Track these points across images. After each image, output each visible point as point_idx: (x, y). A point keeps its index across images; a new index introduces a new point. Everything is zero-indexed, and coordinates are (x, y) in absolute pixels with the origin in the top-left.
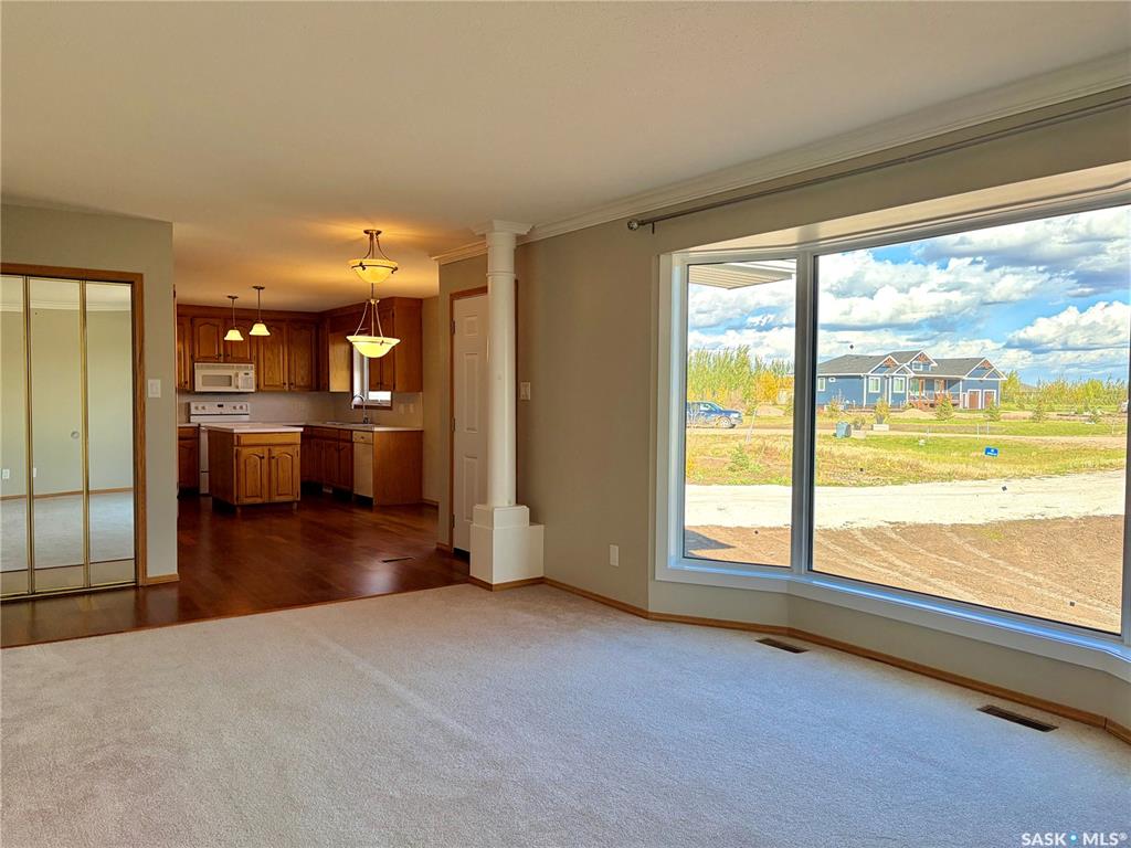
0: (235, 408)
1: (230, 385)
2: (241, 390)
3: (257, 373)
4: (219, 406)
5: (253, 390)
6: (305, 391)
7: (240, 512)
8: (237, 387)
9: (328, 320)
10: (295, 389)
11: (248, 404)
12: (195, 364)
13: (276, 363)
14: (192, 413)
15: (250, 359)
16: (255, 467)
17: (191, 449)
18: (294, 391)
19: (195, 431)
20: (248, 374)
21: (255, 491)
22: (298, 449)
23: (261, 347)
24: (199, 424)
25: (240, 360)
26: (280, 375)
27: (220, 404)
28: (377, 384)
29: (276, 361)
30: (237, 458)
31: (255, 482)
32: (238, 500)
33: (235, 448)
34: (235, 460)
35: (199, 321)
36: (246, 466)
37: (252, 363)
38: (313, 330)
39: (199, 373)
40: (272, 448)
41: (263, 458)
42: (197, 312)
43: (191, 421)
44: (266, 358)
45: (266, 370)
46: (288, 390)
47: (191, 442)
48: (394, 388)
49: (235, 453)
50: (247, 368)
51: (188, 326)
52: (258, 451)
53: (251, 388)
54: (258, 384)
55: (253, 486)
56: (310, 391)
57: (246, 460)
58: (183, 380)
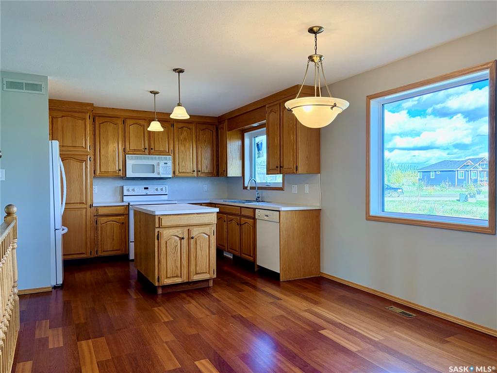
0: (157, 190)
1: (154, 172)
2: (162, 176)
3: (174, 163)
4: (145, 188)
5: (171, 176)
6: (209, 176)
7: (161, 293)
8: (159, 174)
9: (226, 121)
10: (202, 175)
11: (167, 186)
12: (127, 155)
13: (188, 155)
14: (125, 194)
15: (168, 152)
16: (176, 248)
17: (123, 223)
18: (200, 177)
19: (126, 208)
20: (167, 163)
21: (175, 271)
22: (214, 228)
23: (176, 143)
24: (129, 204)
25: (161, 153)
26: (190, 164)
27: (146, 186)
28: (277, 167)
29: (188, 153)
30: (158, 239)
31: (175, 263)
32: (158, 281)
33: (157, 230)
34: (156, 241)
35: (129, 122)
36: (166, 247)
37: (170, 155)
38: (214, 131)
39: (130, 163)
40: (191, 228)
41: (183, 238)
42: (127, 114)
43: (124, 200)
44: (180, 151)
45: (180, 160)
46: (196, 176)
47: (123, 217)
48: (297, 170)
49: (156, 235)
50: (166, 159)
51: (121, 126)
52: (179, 232)
53: (169, 174)
54: (174, 171)
55: (174, 267)
56: (212, 176)
57: (166, 242)
58: (117, 169)
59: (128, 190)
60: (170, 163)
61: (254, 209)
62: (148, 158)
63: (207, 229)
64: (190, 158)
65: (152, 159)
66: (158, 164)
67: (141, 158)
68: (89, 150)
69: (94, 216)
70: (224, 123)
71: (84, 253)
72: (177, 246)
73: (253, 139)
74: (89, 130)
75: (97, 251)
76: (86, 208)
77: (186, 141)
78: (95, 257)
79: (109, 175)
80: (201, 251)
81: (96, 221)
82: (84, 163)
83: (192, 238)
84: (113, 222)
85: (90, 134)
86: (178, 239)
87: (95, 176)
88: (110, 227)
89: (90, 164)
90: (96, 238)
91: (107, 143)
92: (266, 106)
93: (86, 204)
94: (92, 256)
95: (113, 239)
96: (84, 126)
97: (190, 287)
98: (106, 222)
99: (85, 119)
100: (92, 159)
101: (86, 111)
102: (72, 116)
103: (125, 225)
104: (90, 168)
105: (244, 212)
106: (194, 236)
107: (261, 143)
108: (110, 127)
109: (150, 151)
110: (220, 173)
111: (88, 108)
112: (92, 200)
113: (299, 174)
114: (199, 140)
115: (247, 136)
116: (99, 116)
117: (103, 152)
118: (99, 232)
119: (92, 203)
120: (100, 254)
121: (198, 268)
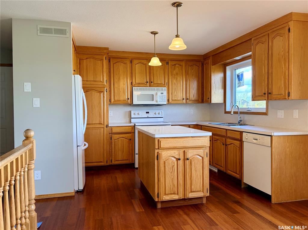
0: (155, 114)
1: (153, 100)
2: (159, 103)
3: (168, 93)
4: (147, 113)
5: (166, 103)
6: (195, 103)
7: (160, 207)
8: (157, 101)
9: (211, 57)
10: (189, 102)
11: (163, 111)
12: (133, 87)
13: (179, 86)
14: (132, 117)
15: (164, 85)
16: (173, 168)
17: (130, 139)
18: (188, 103)
19: (132, 128)
20: (163, 93)
21: (173, 189)
22: (207, 150)
23: (170, 77)
24: (135, 124)
25: (159, 85)
26: (181, 94)
27: (147, 111)
29: (179, 85)
30: (158, 159)
31: (173, 181)
32: (158, 197)
33: (156, 151)
34: (156, 161)
35: (135, 62)
36: (165, 167)
37: (165, 87)
38: (200, 66)
39: (135, 93)
40: (186, 150)
41: (179, 159)
42: (134, 56)
43: (132, 122)
44: (173, 84)
45: (173, 91)
46: (185, 103)
47: (130, 135)
48: (289, 96)
49: (156, 155)
50: (162, 90)
51: (129, 65)
52: (175, 153)
53: (165, 101)
54: (168, 99)
55: (171, 185)
56: (198, 103)
57: (165, 162)
58: (126, 98)
59: (134, 114)
60: (165, 93)
62: (149, 90)
63: (201, 152)
64: (181, 89)
65: (152, 90)
66: (157, 94)
67: (144, 90)
68: (105, 83)
69: (110, 133)
70: (209, 59)
71: (102, 162)
72: (174, 166)
73: (234, 71)
74: (106, 68)
75: (111, 160)
76: (104, 128)
77: (178, 75)
78: (110, 165)
79: (121, 102)
80: (196, 171)
81: (111, 137)
82: (102, 94)
83: (188, 159)
84: (123, 139)
85: (106, 71)
86: (175, 159)
87: (110, 103)
88: (121, 143)
89: (107, 95)
90: (110, 150)
91: (119, 79)
92: (253, 39)
93: (104, 125)
94: (108, 164)
95: (123, 151)
96: (102, 65)
97: (186, 203)
98: (118, 138)
99: (102, 60)
100: (108, 90)
101: (104, 53)
102: (94, 58)
103: (132, 141)
104: (106, 97)
105: (230, 134)
106: (189, 157)
107: (242, 75)
108: (121, 66)
109: (151, 84)
110: (204, 100)
111: (105, 51)
112: (108, 122)
114: (188, 73)
115: (228, 69)
116: (113, 58)
117: (116, 86)
118: (113, 146)
119: (108, 123)
120: (114, 163)
121: (193, 187)
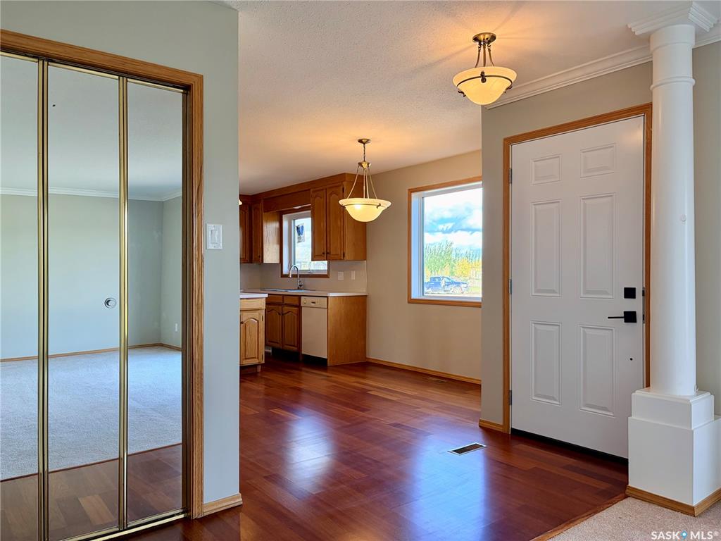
9: (262, 201)
22: (263, 313)
28: (324, 253)
38: (246, 211)
48: (344, 256)
56: (245, 263)
61: (300, 297)
63: (256, 315)
70: (259, 203)
73: (293, 221)
80: (251, 336)
92: (312, 190)
105: (287, 301)
106: (244, 320)
107: (302, 227)
110: (254, 259)
113: (347, 261)
115: (285, 218)
121: (247, 353)
